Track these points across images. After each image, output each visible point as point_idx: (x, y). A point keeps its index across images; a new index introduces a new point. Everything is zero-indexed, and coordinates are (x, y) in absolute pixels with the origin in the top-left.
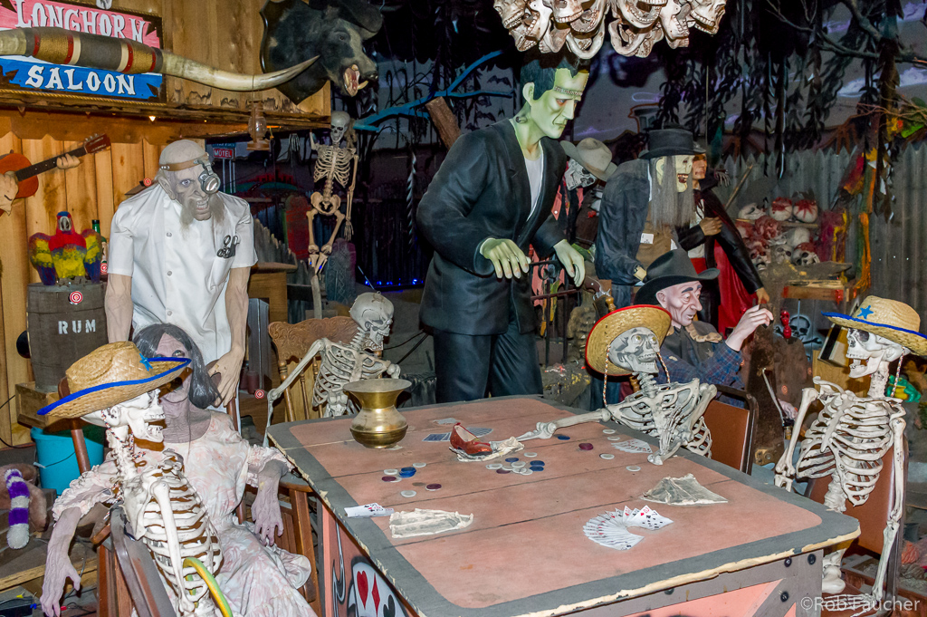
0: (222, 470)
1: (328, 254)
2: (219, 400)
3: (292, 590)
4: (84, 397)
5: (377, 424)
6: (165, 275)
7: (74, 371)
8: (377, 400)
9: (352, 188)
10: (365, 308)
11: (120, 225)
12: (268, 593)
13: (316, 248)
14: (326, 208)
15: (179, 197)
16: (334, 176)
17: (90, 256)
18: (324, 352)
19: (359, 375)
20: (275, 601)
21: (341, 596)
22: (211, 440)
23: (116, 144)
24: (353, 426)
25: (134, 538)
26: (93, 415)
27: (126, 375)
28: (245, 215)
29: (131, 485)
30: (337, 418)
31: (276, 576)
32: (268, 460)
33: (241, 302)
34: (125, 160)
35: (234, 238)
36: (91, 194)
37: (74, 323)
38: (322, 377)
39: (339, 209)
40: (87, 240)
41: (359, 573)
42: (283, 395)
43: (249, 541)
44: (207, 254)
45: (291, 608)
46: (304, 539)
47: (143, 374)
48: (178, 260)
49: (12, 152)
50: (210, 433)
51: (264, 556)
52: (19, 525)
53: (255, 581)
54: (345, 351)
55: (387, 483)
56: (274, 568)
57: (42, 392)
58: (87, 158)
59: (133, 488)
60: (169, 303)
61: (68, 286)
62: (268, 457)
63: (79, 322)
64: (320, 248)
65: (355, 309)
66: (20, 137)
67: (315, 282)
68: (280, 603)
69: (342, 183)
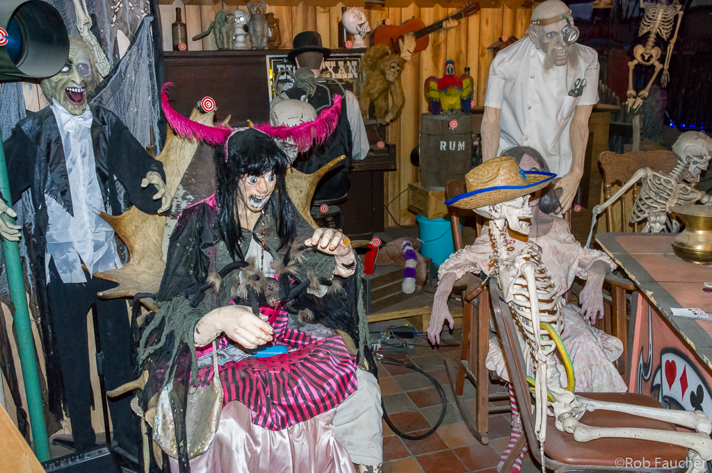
0: (559, 262)
1: (644, 99)
2: (559, 208)
3: (608, 362)
4: (479, 195)
5: (699, 243)
6: (526, 108)
7: (472, 176)
8: (701, 223)
9: (673, 41)
10: (688, 144)
11: (496, 69)
12: (589, 361)
13: (633, 93)
14: (646, 58)
15: (543, 47)
16: (658, 30)
17: (465, 94)
18: (645, 179)
19: (675, 201)
20: (594, 368)
21: (646, 375)
22: (552, 238)
23: (484, 9)
24: (676, 242)
25: (504, 301)
26: (482, 209)
27: (508, 181)
28: (593, 61)
29: (506, 263)
30: (655, 234)
31: (597, 349)
32: (595, 260)
33: (583, 134)
34: (489, 22)
35: (583, 80)
36: (464, 49)
37: (451, 143)
38: (641, 200)
39: (658, 60)
40: (464, 82)
41: (668, 361)
42: (606, 211)
43: (577, 319)
44: (560, 93)
45: (605, 375)
46: (620, 325)
47: (520, 183)
48: (537, 97)
49: (413, 17)
50: (552, 233)
51: (589, 332)
52: (410, 278)
53: (579, 350)
54: (665, 180)
55: (707, 293)
56: (595, 343)
57: (426, 190)
58: (463, 20)
59: (507, 265)
60: (527, 131)
61: (449, 116)
62: (595, 258)
63: (454, 142)
64: (637, 93)
65: (678, 145)
66: (420, 6)
67: (636, 122)
68: (597, 370)
69: (665, 37)
